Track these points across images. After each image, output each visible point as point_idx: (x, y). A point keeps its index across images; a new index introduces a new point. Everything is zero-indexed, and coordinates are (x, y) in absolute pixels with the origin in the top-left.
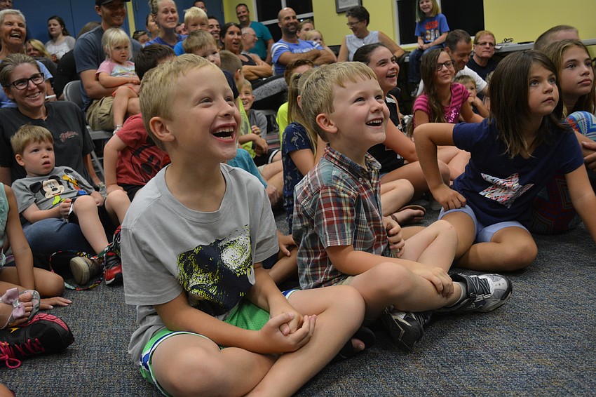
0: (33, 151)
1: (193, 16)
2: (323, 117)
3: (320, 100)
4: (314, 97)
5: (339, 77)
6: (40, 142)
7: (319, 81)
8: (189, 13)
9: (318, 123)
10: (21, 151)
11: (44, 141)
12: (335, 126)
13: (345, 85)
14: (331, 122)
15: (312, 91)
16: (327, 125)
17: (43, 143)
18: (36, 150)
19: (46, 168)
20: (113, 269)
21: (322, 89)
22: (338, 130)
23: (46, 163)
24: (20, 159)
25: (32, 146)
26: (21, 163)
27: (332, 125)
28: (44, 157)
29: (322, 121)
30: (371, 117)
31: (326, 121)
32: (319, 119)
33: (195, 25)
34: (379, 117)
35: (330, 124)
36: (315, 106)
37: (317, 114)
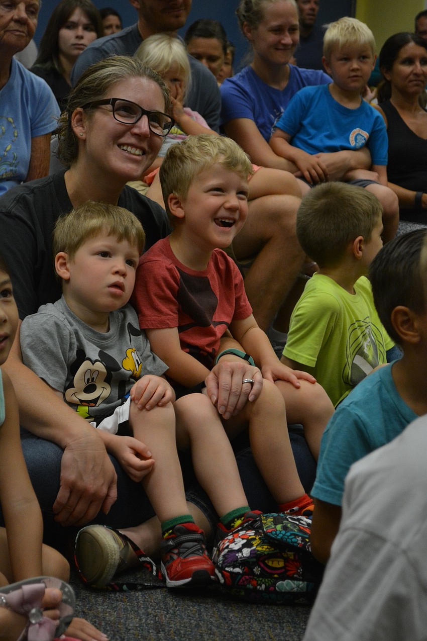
0: (97, 253)
1: (342, 40)
6: (120, 239)
8: (334, 32)
10: (72, 248)
11: (129, 240)
17: (125, 243)
18: (105, 254)
19: (114, 296)
20: (191, 558)
23: (116, 285)
24: (64, 264)
25: (100, 243)
26: (62, 272)
28: (117, 273)
33: (347, 59)
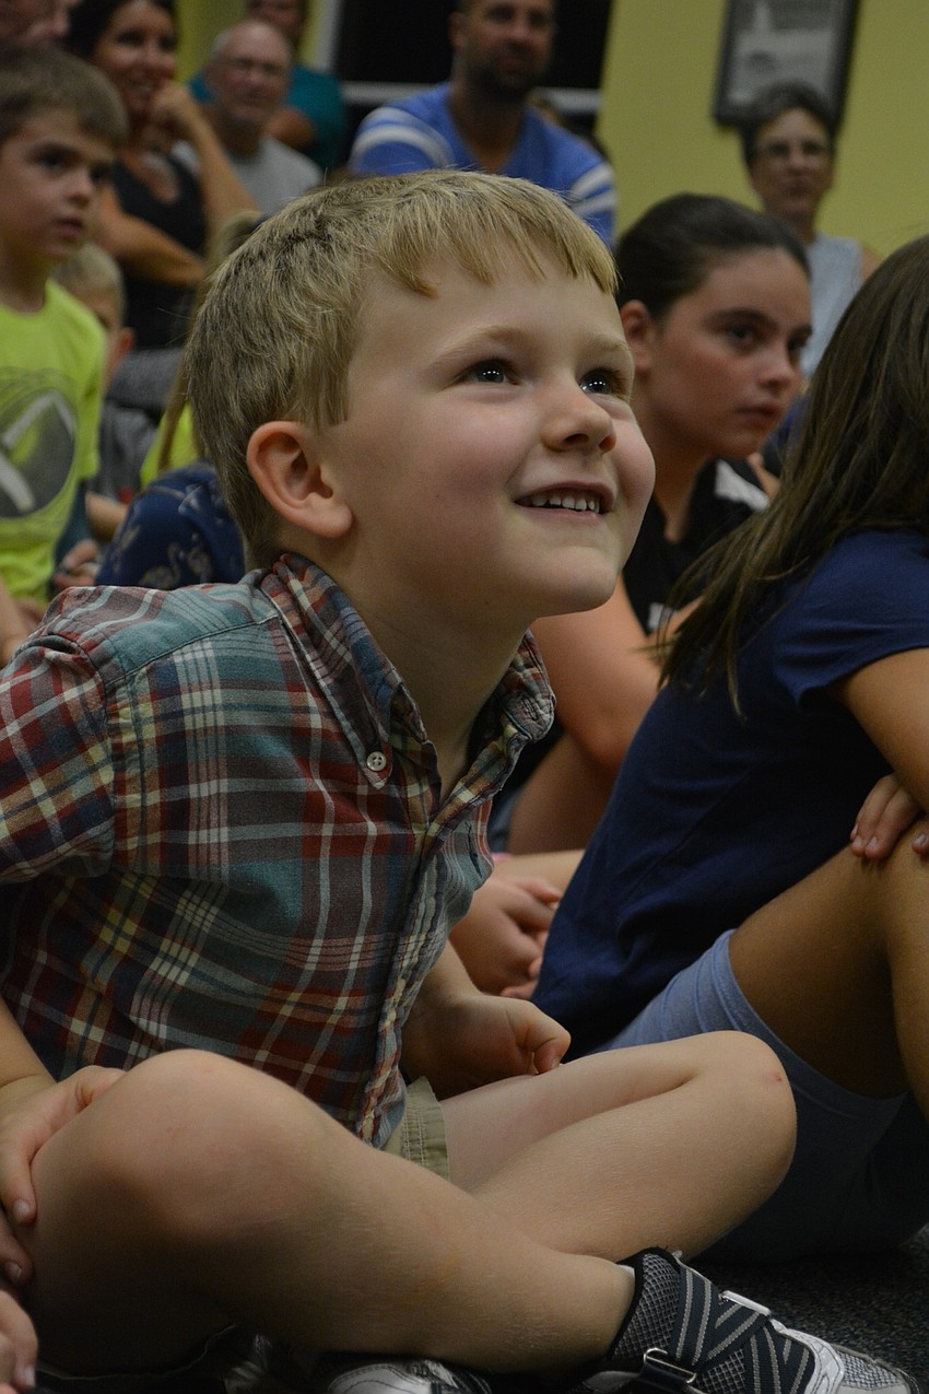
2: (288, 442)
3: (291, 351)
4: (257, 330)
5: (403, 239)
7: (302, 250)
9: (257, 471)
12: (346, 501)
13: (430, 278)
14: (327, 475)
15: (254, 299)
16: (299, 487)
21: (306, 293)
22: (355, 524)
27: (326, 492)
29: (281, 461)
30: (547, 472)
31: (299, 466)
32: (265, 446)
34: (587, 479)
35: (318, 486)
36: (257, 382)
37: (256, 420)
